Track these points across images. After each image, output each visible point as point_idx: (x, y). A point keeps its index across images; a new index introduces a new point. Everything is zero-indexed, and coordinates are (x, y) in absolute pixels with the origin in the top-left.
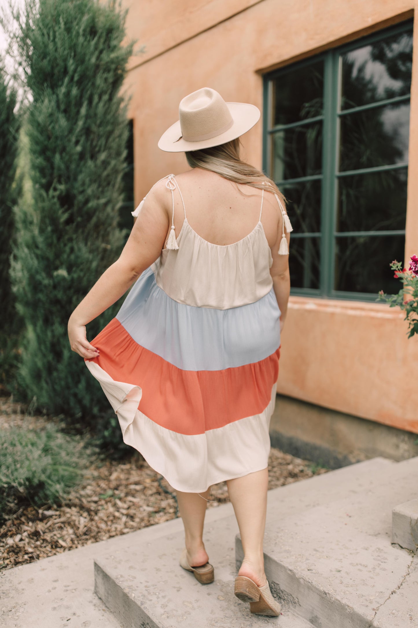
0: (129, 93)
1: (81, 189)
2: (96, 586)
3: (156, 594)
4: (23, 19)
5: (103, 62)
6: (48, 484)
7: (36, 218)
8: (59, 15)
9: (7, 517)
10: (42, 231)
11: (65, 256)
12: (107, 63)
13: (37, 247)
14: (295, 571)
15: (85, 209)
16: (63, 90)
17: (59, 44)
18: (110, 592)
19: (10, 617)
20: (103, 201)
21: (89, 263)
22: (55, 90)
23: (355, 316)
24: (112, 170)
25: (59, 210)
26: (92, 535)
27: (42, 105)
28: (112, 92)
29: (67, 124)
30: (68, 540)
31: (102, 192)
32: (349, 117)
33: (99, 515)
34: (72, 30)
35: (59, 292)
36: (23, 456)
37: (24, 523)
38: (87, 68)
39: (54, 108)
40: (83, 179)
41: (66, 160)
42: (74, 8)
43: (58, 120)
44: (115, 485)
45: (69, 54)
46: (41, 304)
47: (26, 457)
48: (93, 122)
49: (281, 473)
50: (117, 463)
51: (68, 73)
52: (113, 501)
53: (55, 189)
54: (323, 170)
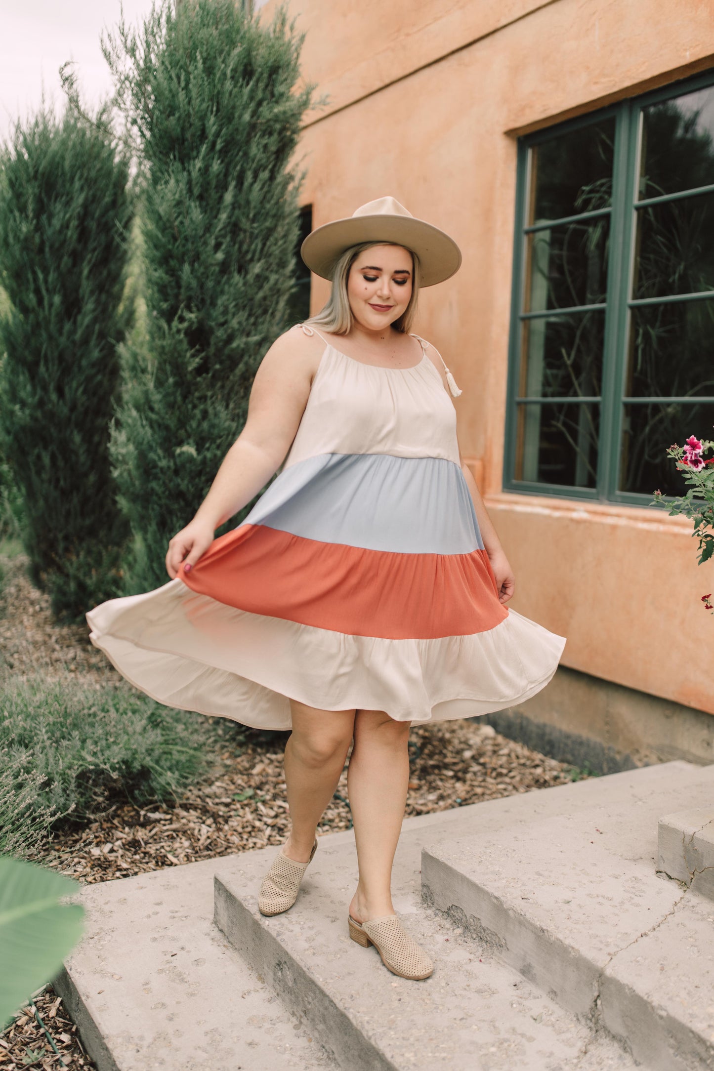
0: (302, 168)
1: (222, 320)
2: (216, 914)
3: (300, 924)
4: (140, 53)
5: (262, 120)
6: (156, 771)
7: (151, 362)
8: (195, 48)
9: (92, 817)
10: (160, 383)
11: (194, 424)
12: (268, 121)
13: (152, 409)
14: (502, 899)
15: (227, 351)
16: (199, 164)
17: (194, 92)
18: (235, 920)
19: (91, 945)
20: (255, 338)
21: (230, 437)
22: (186, 165)
23: (648, 532)
24: (271, 289)
25: (186, 351)
26: (218, 850)
27: (166, 188)
28: (274, 166)
29: (203, 217)
30: (182, 855)
31: (255, 324)
32: (650, 210)
33: (230, 823)
34: (216, 71)
35: (183, 480)
36: (119, 727)
37: (117, 827)
38: (237, 130)
39: (184, 192)
40: (226, 303)
41: (199, 274)
42: (220, 35)
43: (190, 211)
44: (258, 783)
45: (210, 108)
46: (155, 498)
47: (124, 728)
48: (243, 214)
49: (521, 780)
50: (264, 751)
51: (207, 138)
52: (254, 805)
53: (182, 319)
54: (608, 295)
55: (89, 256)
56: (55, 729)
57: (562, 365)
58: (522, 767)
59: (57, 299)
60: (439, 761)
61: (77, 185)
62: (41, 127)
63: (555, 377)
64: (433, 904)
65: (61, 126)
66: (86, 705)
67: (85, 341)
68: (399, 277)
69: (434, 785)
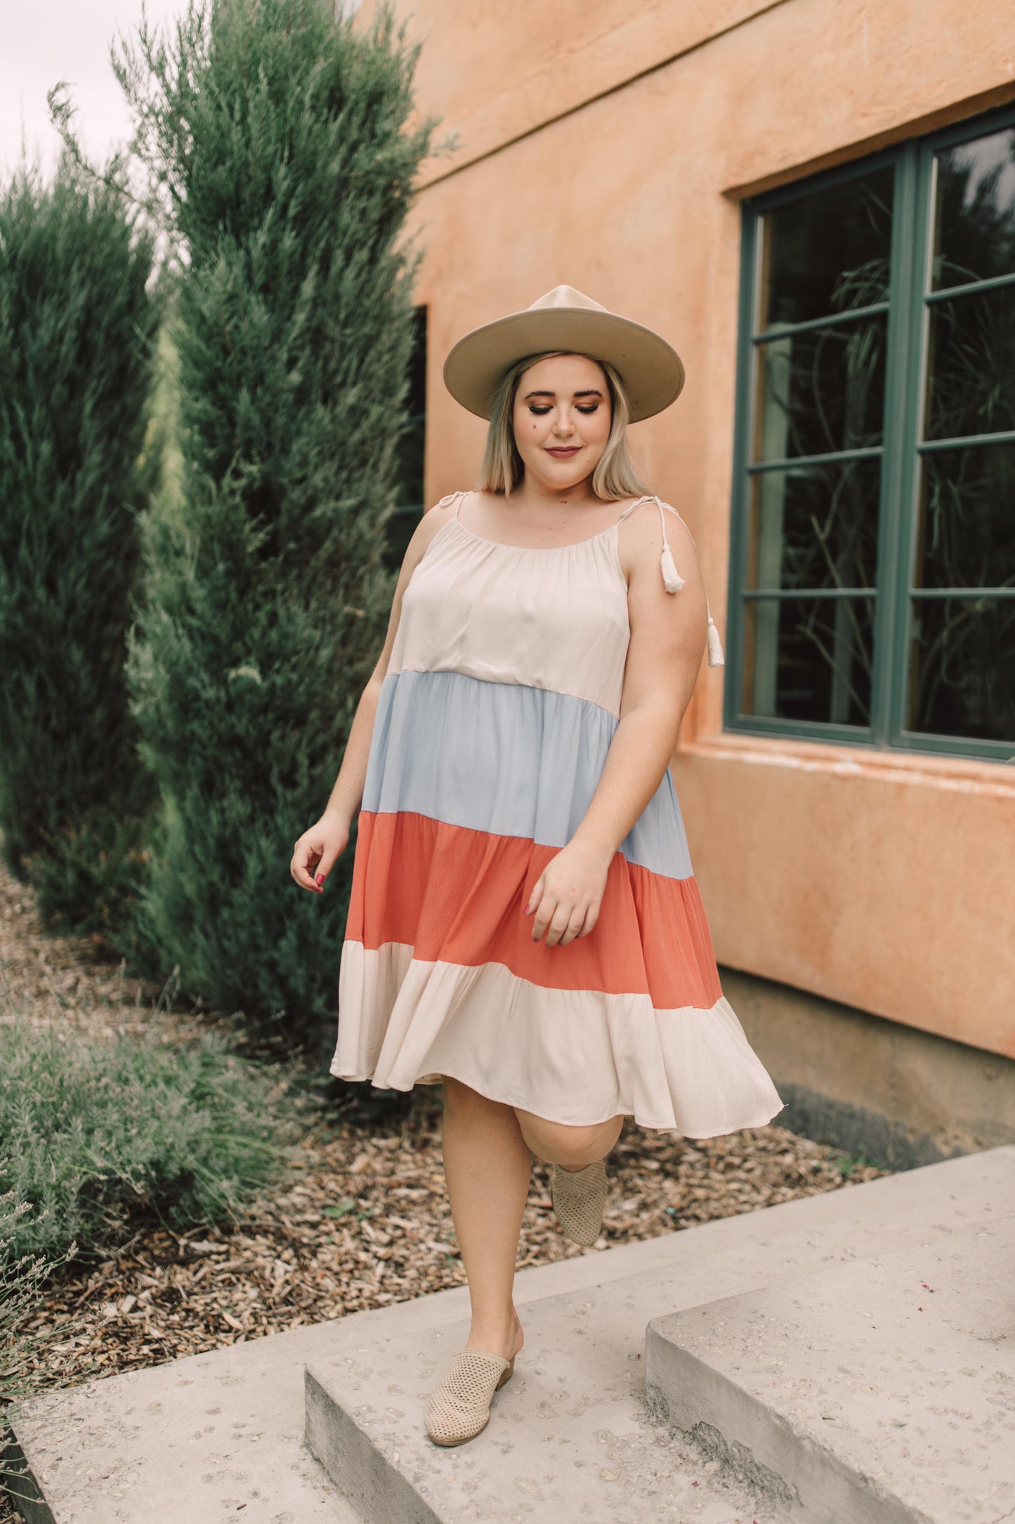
0: (418, 245)
1: (298, 474)
2: (308, 1431)
3: (450, 1458)
4: (172, 71)
5: (357, 172)
6: (203, 1177)
7: (190, 543)
8: (256, 62)
9: (103, 1253)
10: (203, 572)
11: (257, 633)
12: (368, 173)
13: (191, 611)
14: (791, 1419)
15: (306, 522)
16: (262, 237)
17: (255, 131)
18: (340, 1446)
19: (104, 1492)
20: (348, 503)
21: (312, 652)
22: (243, 239)
23: (957, 794)
24: (372, 428)
25: (245, 522)
26: (303, 1304)
27: (213, 273)
28: (376, 242)
29: (270, 318)
30: (246, 1314)
31: (348, 481)
32: (950, 305)
33: (320, 1256)
34: (288, 96)
35: (239, 718)
36: (145, 1109)
37: (143, 1267)
38: (320, 187)
39: (241, 280)
40: (304, 449)
41: (263, 405)
42: (293, 44)
43: (249, 309)
44: (361, 1187)
45: (279, 154)
46: (196, 746)
47: (153, 1110)
48: (330, 314)
49: (763, 1174)
50: (367, 1133)
51: (274, 198)
52: (355, 1224)
53: (237, 474)
54: (886, 434)
55: (93, 384)
56: (44, 1112)
57: (812, 540)
58: (763, 1154)
59: (46, 448)
60: (635, 1145)
61: (75, 277)
62: (21, 192)
63: (801, 559)
64: (667, 1416)
65: (51, 191)
66: (92, 1074)
67: (89, 510)
68: (585, 402)
69: (630, 1185)
